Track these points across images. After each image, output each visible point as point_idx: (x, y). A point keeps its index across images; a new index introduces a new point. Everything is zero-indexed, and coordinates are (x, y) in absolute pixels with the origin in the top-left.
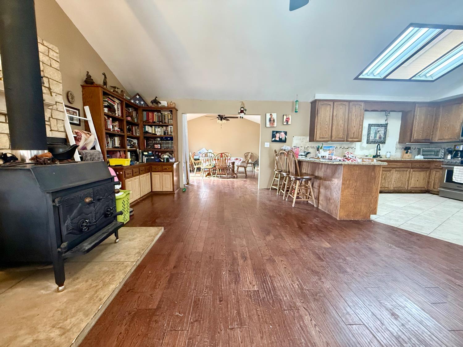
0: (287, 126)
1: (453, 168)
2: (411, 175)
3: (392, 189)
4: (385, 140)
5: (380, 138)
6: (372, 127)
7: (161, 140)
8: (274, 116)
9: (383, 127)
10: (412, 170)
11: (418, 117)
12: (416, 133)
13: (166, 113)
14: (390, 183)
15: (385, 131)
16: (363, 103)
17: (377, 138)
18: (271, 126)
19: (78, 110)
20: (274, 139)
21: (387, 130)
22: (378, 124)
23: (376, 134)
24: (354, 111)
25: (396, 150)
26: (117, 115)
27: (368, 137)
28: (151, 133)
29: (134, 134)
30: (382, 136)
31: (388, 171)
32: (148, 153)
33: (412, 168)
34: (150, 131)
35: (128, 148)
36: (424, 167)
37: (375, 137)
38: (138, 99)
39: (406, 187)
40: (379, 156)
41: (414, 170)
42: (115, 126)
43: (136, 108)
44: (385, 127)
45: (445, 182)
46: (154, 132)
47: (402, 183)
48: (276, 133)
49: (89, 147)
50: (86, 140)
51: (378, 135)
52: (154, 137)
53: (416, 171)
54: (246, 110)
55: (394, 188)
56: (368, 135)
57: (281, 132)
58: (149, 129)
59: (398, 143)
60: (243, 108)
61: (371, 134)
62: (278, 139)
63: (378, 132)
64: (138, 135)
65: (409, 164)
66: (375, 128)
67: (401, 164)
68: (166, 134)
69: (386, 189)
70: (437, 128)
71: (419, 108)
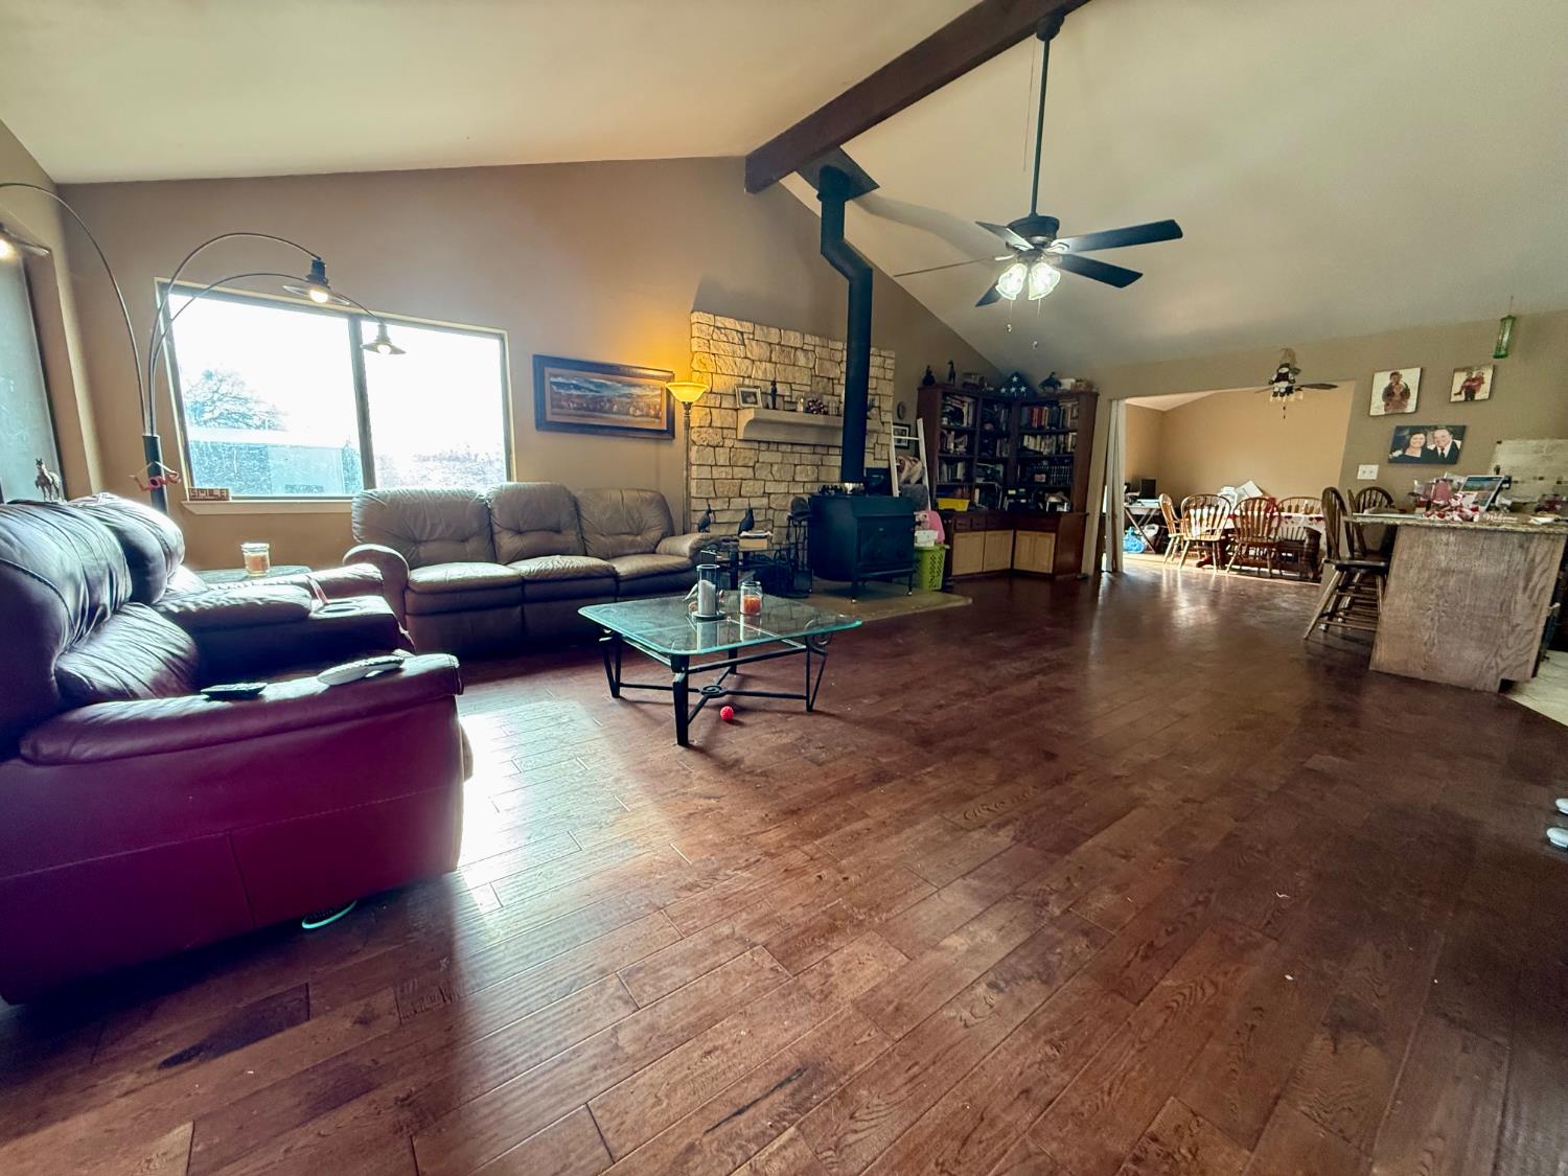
0: (1470, 407)
7: (1050, 464)
8: (1410, 378)
13: (1069, 405)
18: (1390, 411)
19: (909, 426)
20: (1398, 453)
26: (965, 425)
28: (1031, 450)
29: (998, 454)
32: (1017, 491)
34: (1031, 447)
35: (980, 481)
38: (1015, 385)
42: (961, 443)
43: (1009, 403)
46: (1038, 449)
48: (1412, 434)
49: (914, 479)
50: (910, 469)
52: (1037, 457)
54: (1296, 372)
57: (1436, 428)
58: (1030, 442)
60: (1287, 365)
62: (1418, 454)
64: (1004, 455)
68: (1061, 451)
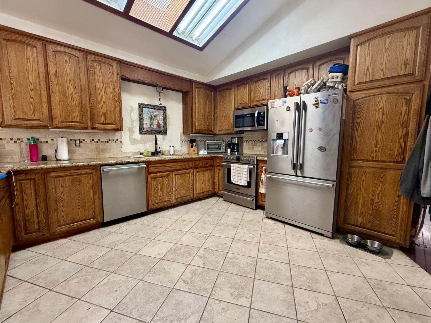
1: (231, 165)
2: (194, 178)
3: (174, 201)
4: (166, 129)
5: (159, 126)
6: (144, 109)
9: (160, 111)
10: (195, 171)
11: (196, 101)
12: (197, 121)
14: (170, 193)
15: (164, 116)
16: (116, 62)
17: (155, 127)
21: (166, 116)
22: (153, 106)
23: (152, 119)
24: (98, 73)
25: (181, 143)
27: (140, 124)
30: (161, 123)
31: (164, 177)
33: (196, 168)
36: (207, 165)
37: (151, 124)
39: (191, 195)
40: (160, 152)
41: (197, 170)
44: (163, 110)
45: (226, 183)
47: (186, 191)
51: (155, 122)
53: (200, 172)
55: (176, 199)
56: (140, 120)
59: (182, 135)
61: (145, 120)
63: (155, 117)
65: (190, 162)
66: (149, 111)
67: (181, 164)
69: (166, 203)
70: (217, 117)
71: (196, 89)
